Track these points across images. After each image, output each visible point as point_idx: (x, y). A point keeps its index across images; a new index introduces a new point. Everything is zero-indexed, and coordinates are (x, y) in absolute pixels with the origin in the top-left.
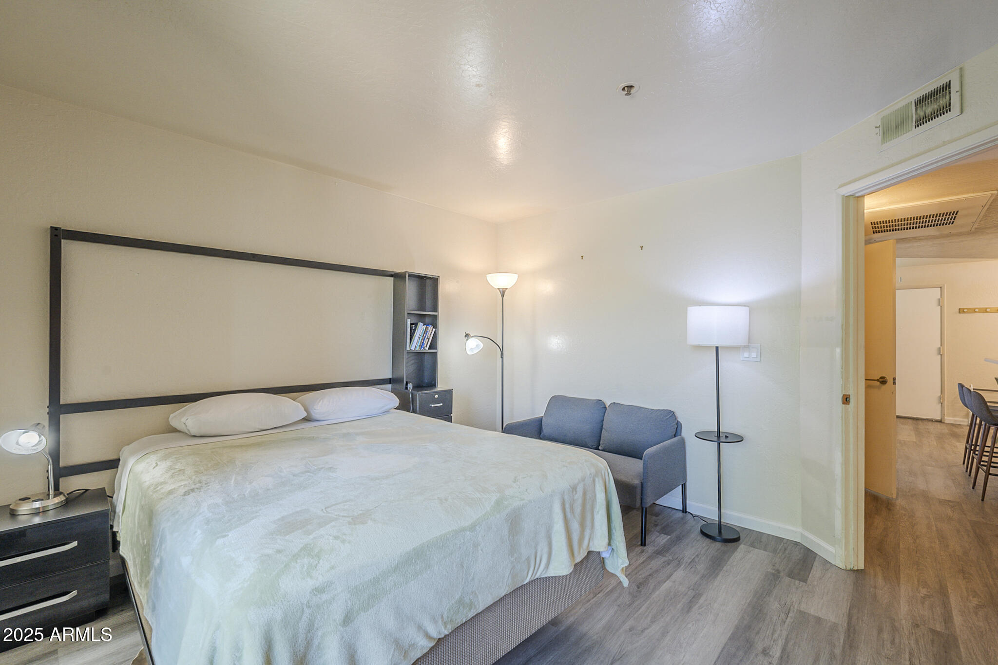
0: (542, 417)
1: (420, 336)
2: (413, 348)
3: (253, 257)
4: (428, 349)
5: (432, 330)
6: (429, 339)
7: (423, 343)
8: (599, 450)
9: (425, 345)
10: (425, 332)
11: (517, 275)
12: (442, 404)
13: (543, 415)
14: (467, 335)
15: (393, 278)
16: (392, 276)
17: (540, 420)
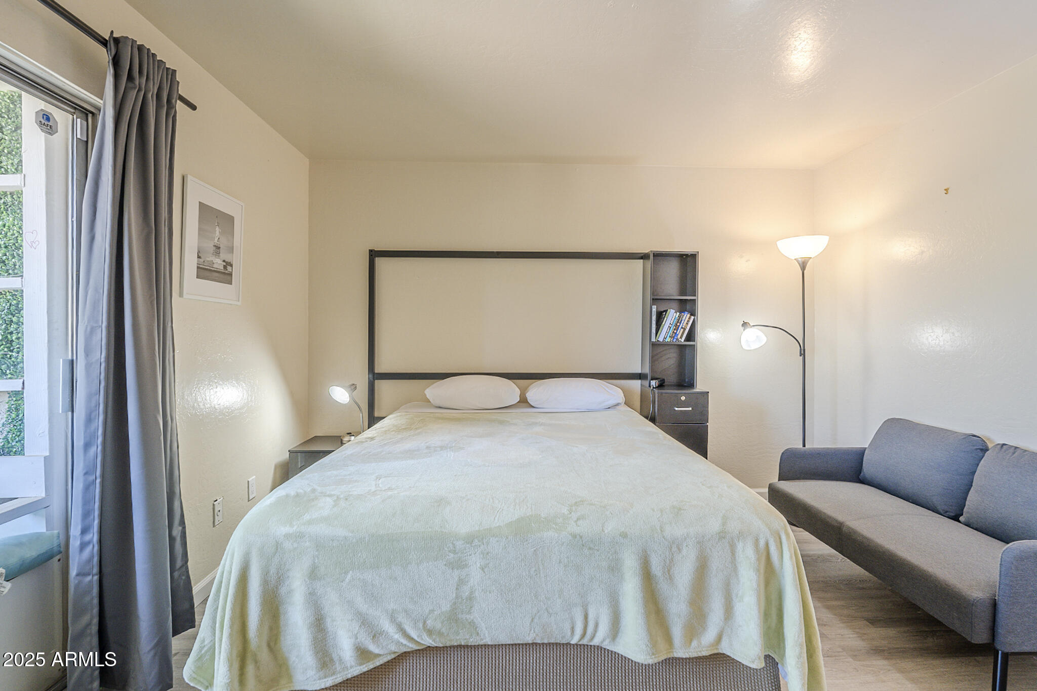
0: (866, 448)
1: (670, 326)
2: (661, 339)
3: (498, 255)
4: (684, 341)
5: (689, 318)
6: (685, 329)
7: (676, 333)
8: (959, 522)
9: (679, 337)
10: (679, 320)
11: (828, 237)
12: (691, 409)
13: (867, 447)
14: (745, 324)
15: (642, 260)
16: (642, 258)
17: (861, 453)
